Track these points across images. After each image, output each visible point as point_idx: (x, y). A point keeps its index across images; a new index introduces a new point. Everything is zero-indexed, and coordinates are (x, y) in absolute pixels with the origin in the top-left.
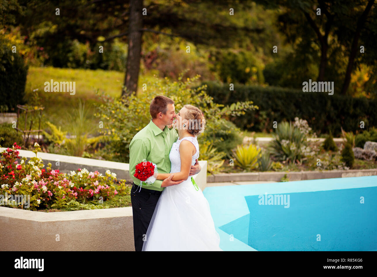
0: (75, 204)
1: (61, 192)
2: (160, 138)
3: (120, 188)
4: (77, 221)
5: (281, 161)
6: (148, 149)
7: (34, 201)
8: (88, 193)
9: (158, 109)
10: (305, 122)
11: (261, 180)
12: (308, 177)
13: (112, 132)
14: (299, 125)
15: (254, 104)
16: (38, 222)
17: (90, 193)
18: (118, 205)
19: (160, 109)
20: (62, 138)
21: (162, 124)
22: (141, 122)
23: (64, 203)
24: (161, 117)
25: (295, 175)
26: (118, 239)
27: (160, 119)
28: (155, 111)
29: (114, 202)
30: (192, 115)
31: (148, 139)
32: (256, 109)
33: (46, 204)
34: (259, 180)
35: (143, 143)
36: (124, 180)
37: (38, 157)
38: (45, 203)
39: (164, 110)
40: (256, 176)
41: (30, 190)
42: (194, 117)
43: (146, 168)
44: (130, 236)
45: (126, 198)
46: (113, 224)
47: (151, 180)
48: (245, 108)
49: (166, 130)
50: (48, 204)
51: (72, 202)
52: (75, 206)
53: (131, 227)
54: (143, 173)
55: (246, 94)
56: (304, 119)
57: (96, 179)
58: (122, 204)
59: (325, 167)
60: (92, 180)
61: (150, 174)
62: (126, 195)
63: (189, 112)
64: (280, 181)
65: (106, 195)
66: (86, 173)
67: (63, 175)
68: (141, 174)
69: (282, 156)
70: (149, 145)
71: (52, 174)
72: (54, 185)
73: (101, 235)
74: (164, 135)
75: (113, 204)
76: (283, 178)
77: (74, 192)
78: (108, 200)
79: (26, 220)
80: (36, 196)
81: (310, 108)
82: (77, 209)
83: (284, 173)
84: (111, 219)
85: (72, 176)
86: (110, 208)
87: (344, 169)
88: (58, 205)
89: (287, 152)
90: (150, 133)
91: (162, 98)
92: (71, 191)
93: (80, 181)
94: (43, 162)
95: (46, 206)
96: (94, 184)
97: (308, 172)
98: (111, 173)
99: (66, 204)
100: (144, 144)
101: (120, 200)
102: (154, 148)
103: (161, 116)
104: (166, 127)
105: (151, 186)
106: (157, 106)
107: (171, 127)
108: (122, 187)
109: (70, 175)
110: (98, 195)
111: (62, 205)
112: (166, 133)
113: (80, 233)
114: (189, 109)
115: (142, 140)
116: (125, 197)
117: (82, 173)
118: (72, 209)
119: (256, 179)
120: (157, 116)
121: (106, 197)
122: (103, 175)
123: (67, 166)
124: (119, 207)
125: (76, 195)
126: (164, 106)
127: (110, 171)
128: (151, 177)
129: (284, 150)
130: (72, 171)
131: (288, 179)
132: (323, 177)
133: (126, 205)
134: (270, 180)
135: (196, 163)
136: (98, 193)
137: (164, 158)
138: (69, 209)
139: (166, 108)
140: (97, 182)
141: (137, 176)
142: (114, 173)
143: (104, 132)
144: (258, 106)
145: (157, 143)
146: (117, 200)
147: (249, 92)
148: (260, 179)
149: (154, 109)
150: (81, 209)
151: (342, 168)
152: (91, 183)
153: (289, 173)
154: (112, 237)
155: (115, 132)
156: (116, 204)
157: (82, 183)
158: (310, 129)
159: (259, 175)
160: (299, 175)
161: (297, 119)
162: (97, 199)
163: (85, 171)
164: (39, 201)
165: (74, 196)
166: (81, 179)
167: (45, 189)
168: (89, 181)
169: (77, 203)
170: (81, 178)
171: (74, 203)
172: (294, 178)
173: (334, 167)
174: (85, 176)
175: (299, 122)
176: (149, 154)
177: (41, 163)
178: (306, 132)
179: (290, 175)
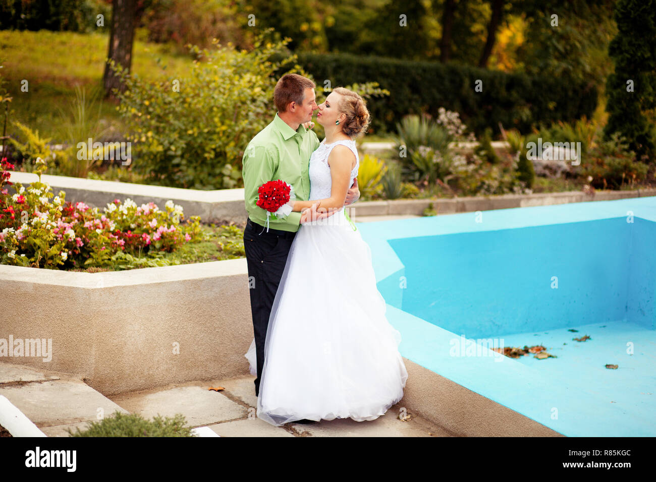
0: (126, 259)
1: (100, 239)
2: (293, 143)
3: (191, 230)
4: (147, 285)
5: (412, 181)
6: (276, 162)
7: (55, 255)
8: (141, 239)
9: (289, 96)
10: (456, 114)
11: (393, 214)
12: (468, 207)
13: (147, 138)
14: (446, 120)
15: (381, 87)
16: (84, 289)
17: (145, 240)
18: (194, 259)
19: (292, 97)
20: (43, 150)
21: (295, 121)
22: (191, 119)
23: (106, 257)
24: (293, 110)
25: (447, 204)
26: (213, 314)
27: (292, 113)
28: (284, 100)
29: (184, 253)
30: (350, 105)
31: (275, 145)
32: (385, 95)
33: (74, 261)
34: (388, 214)
35: (266, 151)
36: (197, 217)
37: (42, 182)
38: (72, 259)
39: (299, 98)
40: (383, 207)
41: (49, 237)
42: (353, 108)
43: (278, 191)
44: (232, 308)
45: (203, 247)
46: (205, 289)
47: (285, 210)
48: (367, 93)
49: (301, 130)
50: (75, 259)
51: (120, 255)
52: (126, 262)
53: (233, 293)
54: (273, 199)
55: (329, 69)
56: (453, 111)
57: (152, 217)
58: (199, 257)
59: (492, 190)
60: (145, 218)
61: (284, 200)
62: (200, 242)
63: (344, 100)
64: (422, 214)
65: (172, 243)
66: (132, 208)
67: (94, 212)
68: (269, 200)
69: (412, 174)
70: (276, 156)
71: (80, 210)
72: (83, 228)
73: (187, 308)
74: (298, 139)
75: (185, 258)
76: (428, 210)
77: (119, 239)
78: (174, 250)
79: (63, 287)
80: (56, 247)
81: (435, 91)
82: (132, 267)
83: (428, 201)
84: (202, 281)
85: (110, 212)
86: (181, 264)
87: (523, 192)
88: (96, 261)
89: (422, 167)
90: (277, 135)
91: (296, 79)
92: (113, 236)
93: (123, 221)
94: (52, 189)
95: (74, 263)
96: (148, 224)
97: (468, 199)
98: (174, 206)
99: (109, 259)
100: (268, 153)
101: (195, 251)
102: (283, 160)
103: (293, 107)
104: (300, 125)
105: (283, 221)
106: (288, 91)
107: (307, 127)
108: (194, 229)
109: (108, 211)
110: (159, 242)
111: (103, 260)
112: (302, 135)
113: (152, 305)
114: (343, 94)
115: (264, 147)
116: (200, 245)
117: (127, 207)
118: (122, 267)
119: (384, 212)
120: (288, 106)
121: (172, 245)
122: (159, 210)
123: (87, 197)
124: (196, 261)
125: (123, 244)
126: (298, 91)
127: (173, 203)
128: (284, 204)
129: (416, 163)
130: (111, 204)
131: (434, 211)
132: (491, 207)
133: (206, 258)
134: (405, 214)
135: (353, 185)
136: (158, 239)
137: (300, 177)
138: (116, 266)
139: (302, 94)
140: (154, 220)
141: (263, 204)
142: (178, 205)
143: (135, 138)
144: (388, 90)
145: (288, 152)
146: (188, 250)
147: (334, 65)
148: (390, 212)
149: (282, 96)
150: (137, 266)
151: (521, 191)
152: (144, 223)
153: (434, 200)
154: (204, 311)
155: (153, 137)
156: (189, 257)
157: (127, 224)
158: (463, 127)
159: (388, 206)
160: (453, 203)
161: (442, 110)
162: (157, 250)
163: (129, 203)
164: (64, 256)
165: (120, 246)
166: (124, 217)
167: (71, 234)
168: (140, 221)
169: (129, 257)
170: (126, 215)
171: (123, 257)
172: (446, 209)
173: (505, 190)
174: (131, 212)
175: (446, 116)
176: (276, 169)
177: (50, 191)
178: (457, 132)
179: (438, 204)
